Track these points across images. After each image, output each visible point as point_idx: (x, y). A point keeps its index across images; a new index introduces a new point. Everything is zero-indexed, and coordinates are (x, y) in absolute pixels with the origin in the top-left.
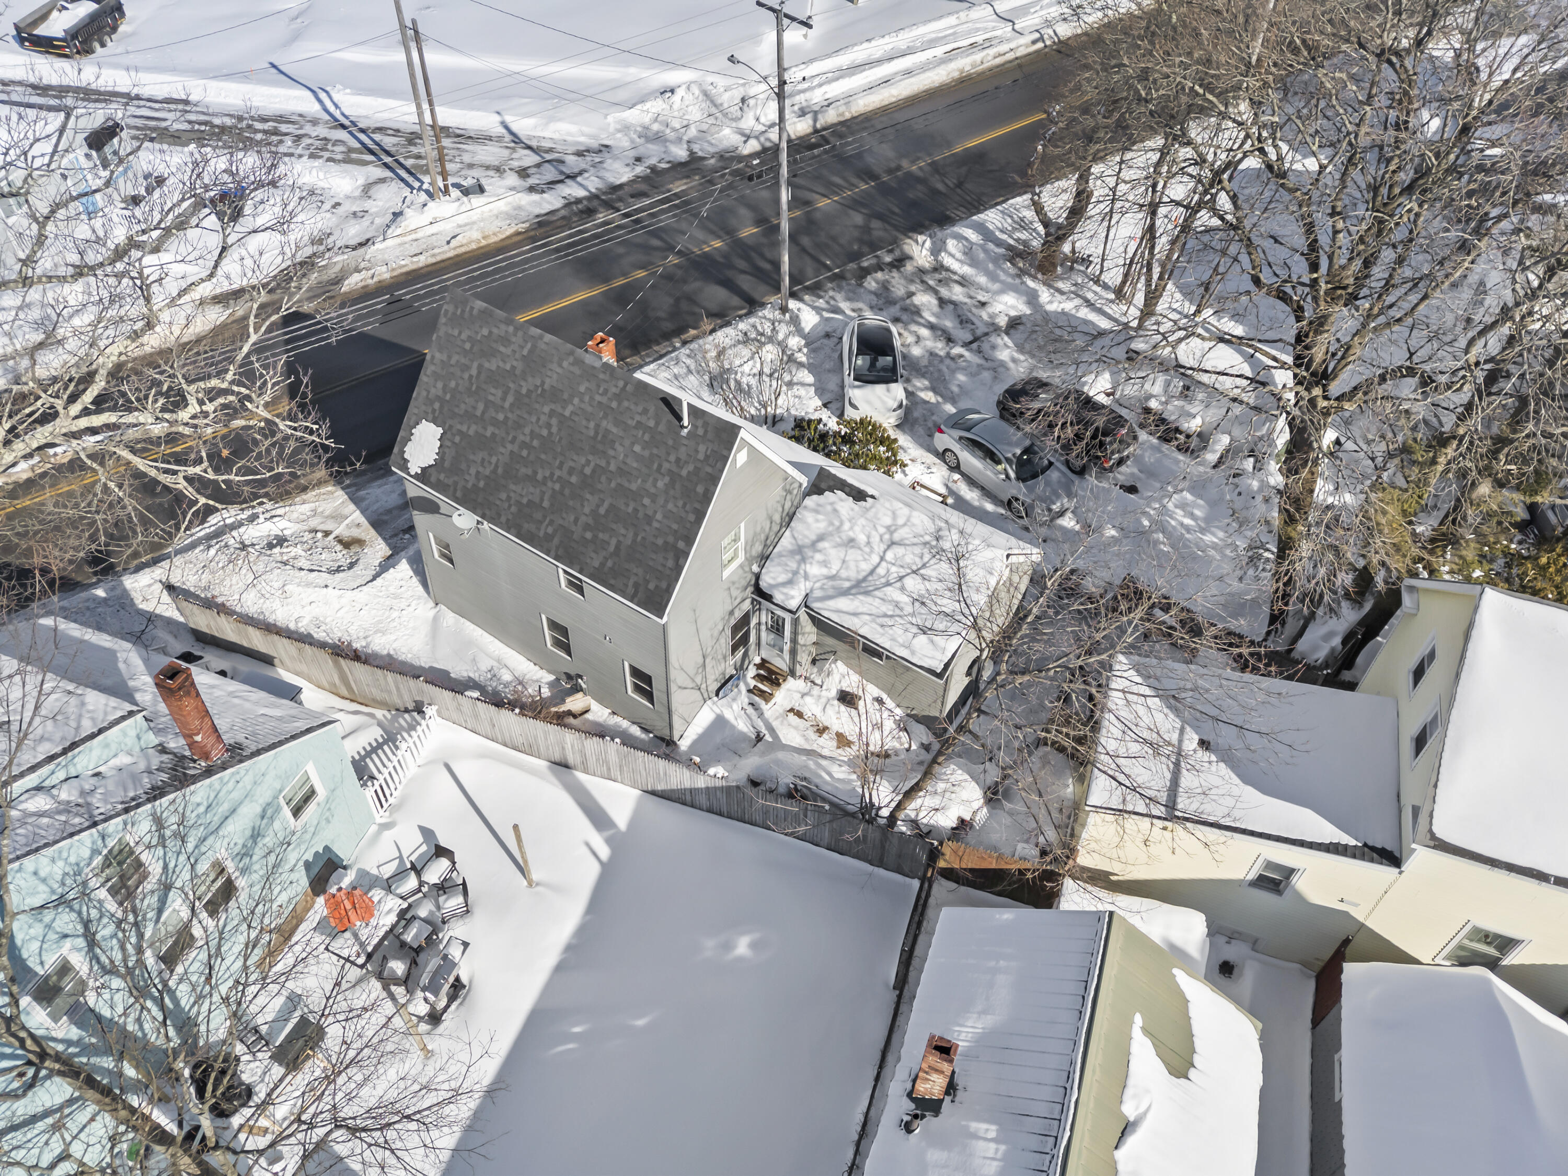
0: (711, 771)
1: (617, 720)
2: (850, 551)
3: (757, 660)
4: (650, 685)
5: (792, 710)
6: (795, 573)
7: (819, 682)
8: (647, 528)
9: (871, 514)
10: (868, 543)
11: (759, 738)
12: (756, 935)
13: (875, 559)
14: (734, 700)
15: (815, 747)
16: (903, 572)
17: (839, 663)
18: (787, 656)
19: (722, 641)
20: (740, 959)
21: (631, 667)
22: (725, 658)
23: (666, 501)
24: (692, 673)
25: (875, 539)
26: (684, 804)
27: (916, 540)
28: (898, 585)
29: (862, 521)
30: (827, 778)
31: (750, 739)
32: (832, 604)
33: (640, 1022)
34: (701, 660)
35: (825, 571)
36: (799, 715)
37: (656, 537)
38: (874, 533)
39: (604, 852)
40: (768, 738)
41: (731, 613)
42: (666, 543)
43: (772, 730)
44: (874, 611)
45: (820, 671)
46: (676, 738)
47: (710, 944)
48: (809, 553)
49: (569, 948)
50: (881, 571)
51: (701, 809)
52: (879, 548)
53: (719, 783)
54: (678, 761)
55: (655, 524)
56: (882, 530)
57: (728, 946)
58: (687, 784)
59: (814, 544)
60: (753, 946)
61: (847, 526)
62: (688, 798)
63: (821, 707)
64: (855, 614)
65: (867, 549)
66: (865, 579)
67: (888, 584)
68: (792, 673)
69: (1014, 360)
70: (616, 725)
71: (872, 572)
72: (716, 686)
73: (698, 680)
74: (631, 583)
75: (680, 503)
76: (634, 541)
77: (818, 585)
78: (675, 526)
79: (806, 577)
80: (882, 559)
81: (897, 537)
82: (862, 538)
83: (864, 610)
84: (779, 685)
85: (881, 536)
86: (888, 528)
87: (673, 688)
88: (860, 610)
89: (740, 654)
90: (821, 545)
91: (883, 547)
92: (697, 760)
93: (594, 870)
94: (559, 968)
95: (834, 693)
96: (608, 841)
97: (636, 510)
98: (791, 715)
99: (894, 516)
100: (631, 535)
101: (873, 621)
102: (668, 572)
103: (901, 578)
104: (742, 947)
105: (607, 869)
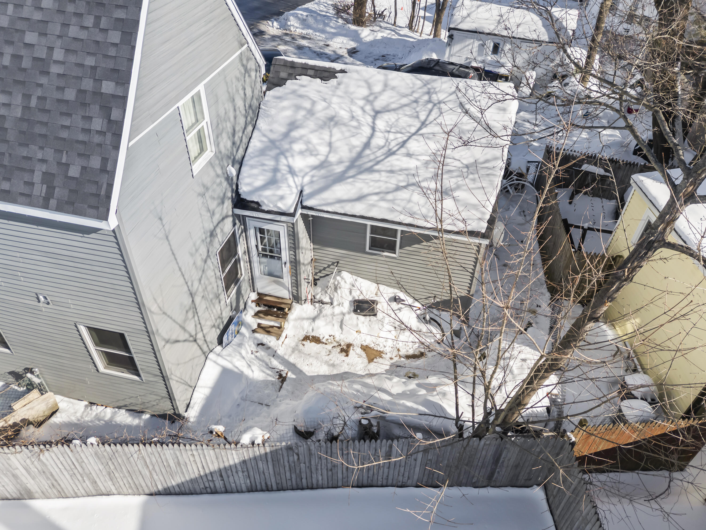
0: (246, 439)
1: (97, 410)
2: (335, 131)
3: (254, 296)
4: (126, 348)
5: (306, 338)
6: (277, 170)
7: (327, 299)
8: (44, 80)
9: (342, 91)
10: (353, 117)
11: (282, 379)
13: (367, 131)
14: (240, 345)
15: (345, 368)
16: (401, 138)
17: (345, 274)
18: (287, 280)
19: (210, 273)
21: (90, 329)
22: (217, 296)
23: (65, 25)
24: (180, 318)
25: (359, 112)
26: (214, 492)
27: (405, 101)
28: (403, 150)
29: (336, 99)
30: (385, 397)
31: (273, 384)
32: (329, 195)
34: (188, 301)
35: (313, 161)
36: (317, 340)
37: (61, 89)
38: (354, 108)
40: (290, 375)
41: (212, 234)
42: (81, 92)
43: (292, 367)
44: (383, 187)
45: (325, 289)
46: (181, 410)
50: (377, 142)
51: (239, 491)
52: (366, 119)
53: (258, 451)
54: (191, 441)
55: (55, 69)
56: (361, 103)
58: (214, 467)
61: (320, 106)
62: (219, 484)
63: (337, 326)
64: (360, 198)
65: (354, 123)
66: (360, 155)
67: (391, 153)
68: (297, 298)
70: (98, 418)
71: (367, 145)
72: (214, 334)
73: (191, 327)
74: (37, 177)
75: (89, 21)
76: (26, 108)
77: (307, 179)
78: (90, 61)
79: (292, 171)
80: (373, 129)
81: (379, 104)
82: (344, 114)
83: (371, 190)
84: (285, 316)
85: (362, 109)
86: (366, 99)
87: (160, 343)
88: (366, 191)
89: (233, 291)
91: (369, 120)
92: (220, 429)
95: (347, 306)
97: (16, 57)
98: (307, 343)
99: (369, 86)
100: (18, 99)
101: (383, 199)
102: (97, 139)
103: (403, 144)
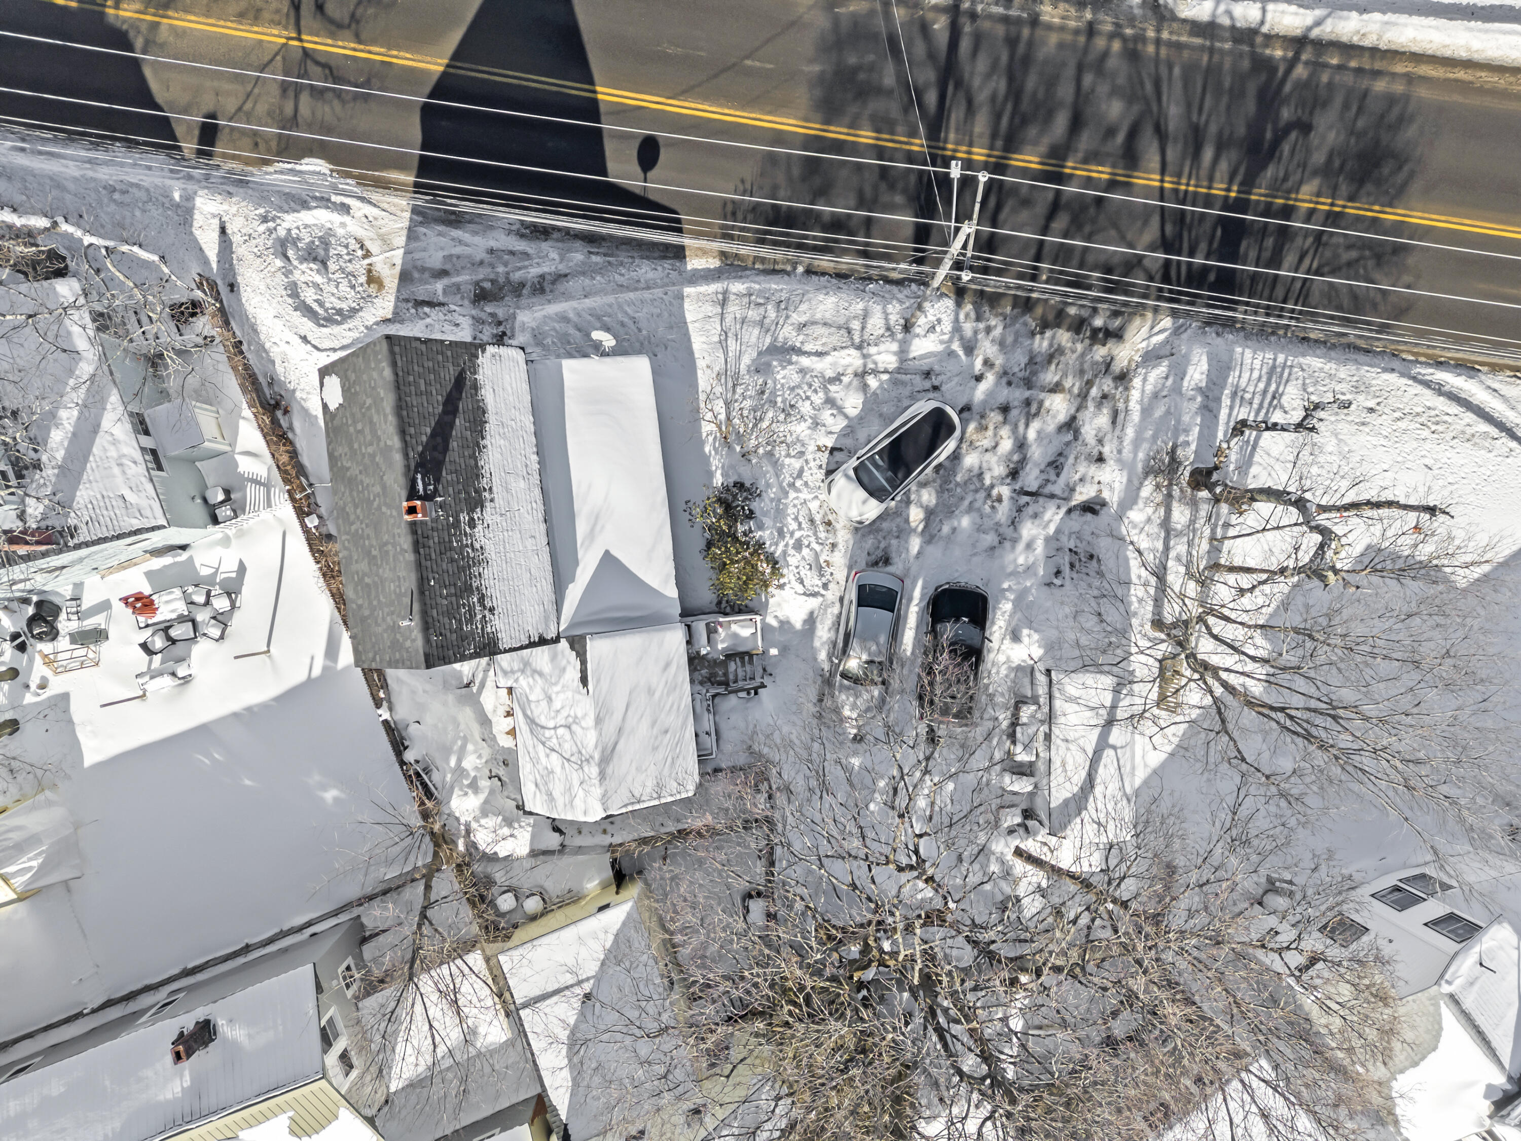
2: (545, 702)
6: (513, 672)
9: (577, 697)
10: (558, 711)
12: (343, 796)
13: (551, 724)
16: (557, 748)
20: (322, 800)
25: (564, 713)
27: (579, 743)
29: (569, 694)
33: (247, 782)
38: (567, 709)
39: (317, 671)
47: (317, 778)
48: (528, 672)
49: (249, 709)
50: (548, 733)
52: (561, 720)
56: (572, 713)
57: (324, 788)
59: (535, 671)
60: (336, 799)
61: (559, 687)
65: (553, 713)
67: (543, 744)
69: (1029, 546)
71: (543, 727)
80: (555, 728)
81: (574, 726)
82: (557, 705)
85: (568, 716)
86: (576, 717)
90: (537, 677)
91: (563, 722)
93: (301, 677)
94: (235, 715)
96: (325, 669)
99: (585, 715)
103: (553, 750)
104: (330, 795)
105: (310, 682)
